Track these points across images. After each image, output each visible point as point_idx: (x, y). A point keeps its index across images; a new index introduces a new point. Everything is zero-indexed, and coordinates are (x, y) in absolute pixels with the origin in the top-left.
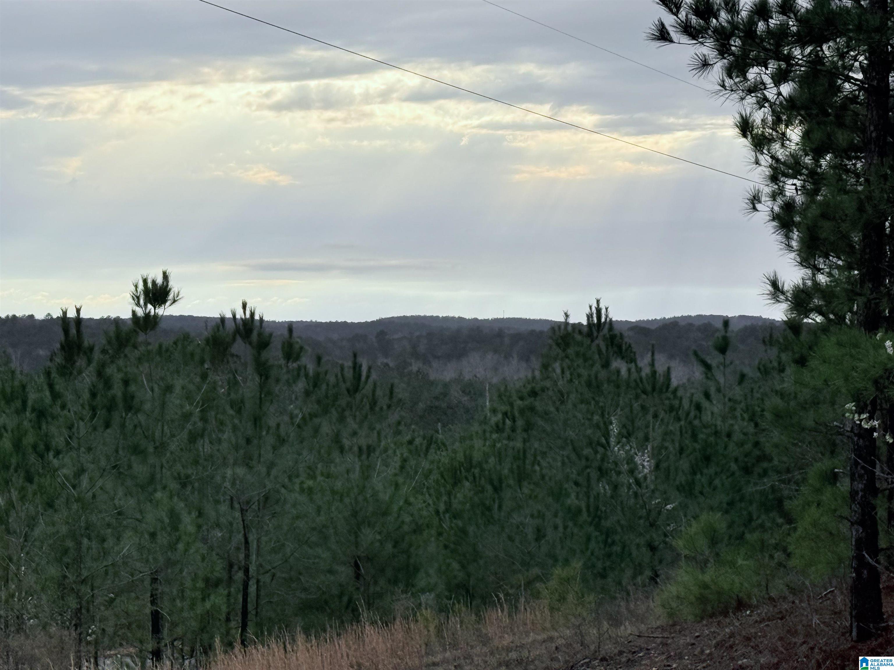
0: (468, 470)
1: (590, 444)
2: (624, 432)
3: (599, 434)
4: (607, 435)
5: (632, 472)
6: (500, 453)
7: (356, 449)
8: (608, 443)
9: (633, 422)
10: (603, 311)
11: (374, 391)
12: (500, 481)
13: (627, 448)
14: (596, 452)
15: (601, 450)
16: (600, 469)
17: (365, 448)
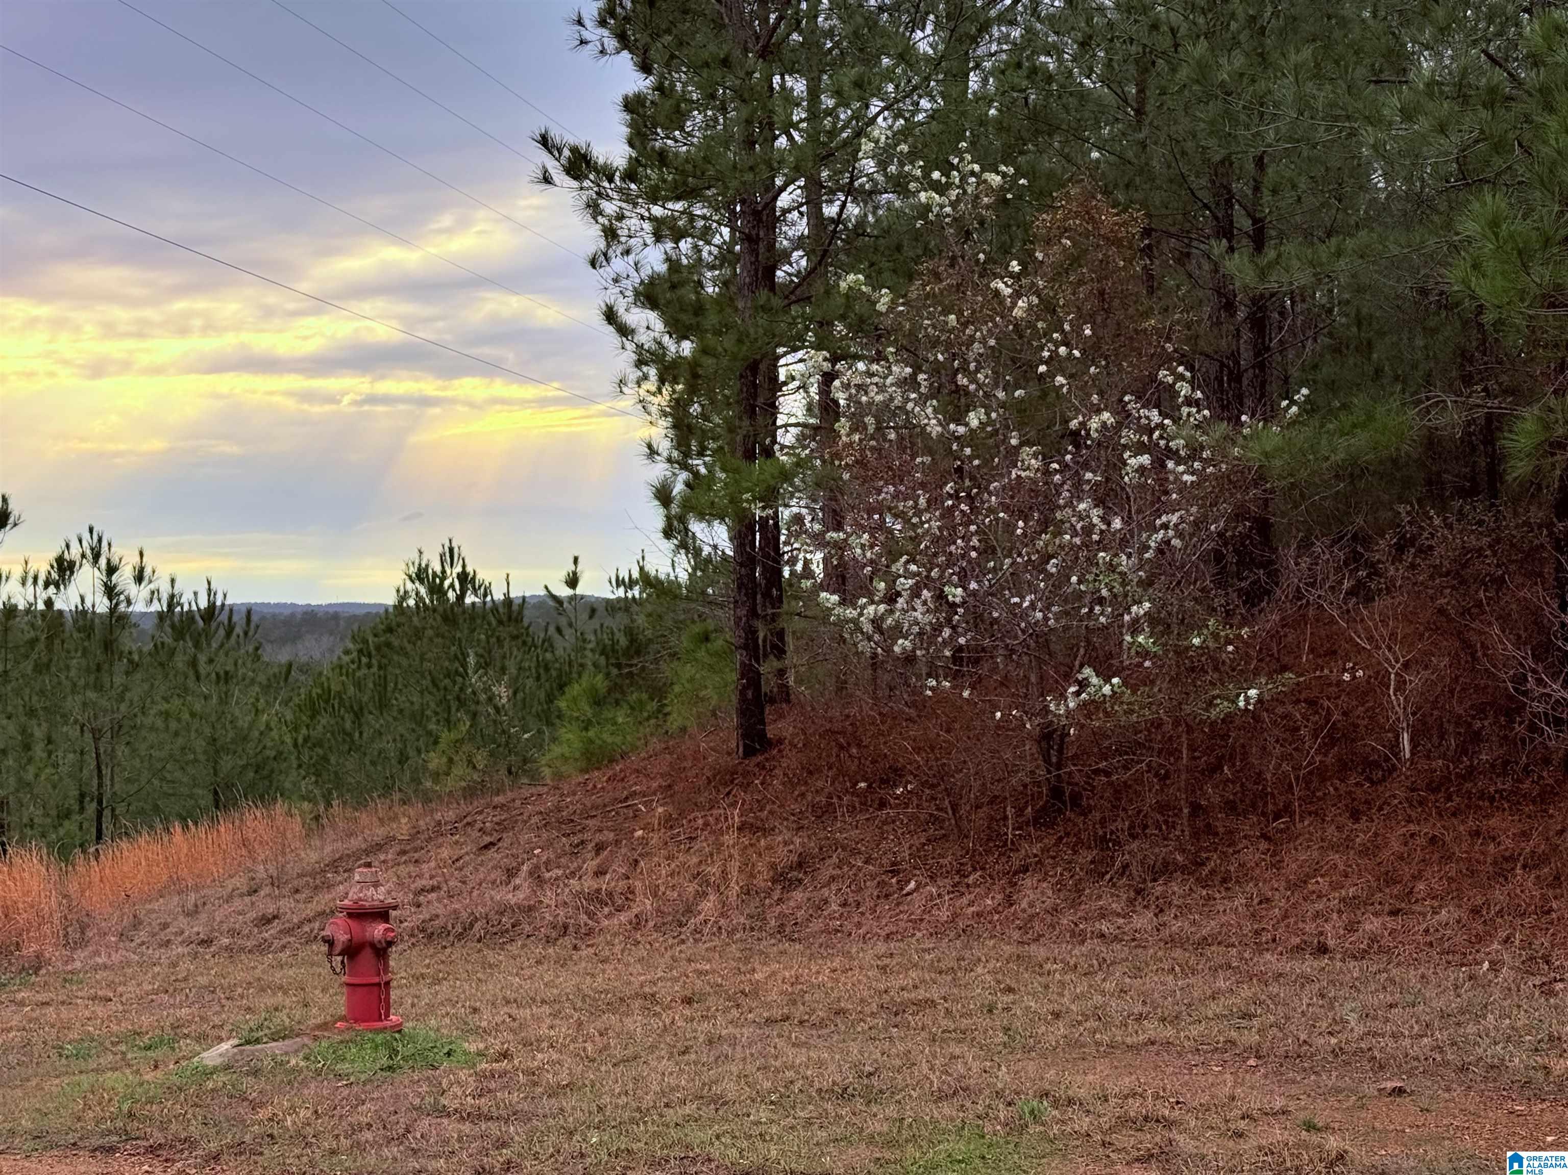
0: (327, 702)
1: (448, 675)
2: (482, 660)
3: (457, 664)
4: (464, 665)
5: (490, 699)
6: (359, 683)
7: (213, 675)
8: (467, 674)
9: (490, 652)
10: (456, 550)
11: (230, 619)
12: (361, 709)
13: (485, 679)
14: (454, 682)
15: (459, 680)
16: (458, 698)
17: (222, 673)
